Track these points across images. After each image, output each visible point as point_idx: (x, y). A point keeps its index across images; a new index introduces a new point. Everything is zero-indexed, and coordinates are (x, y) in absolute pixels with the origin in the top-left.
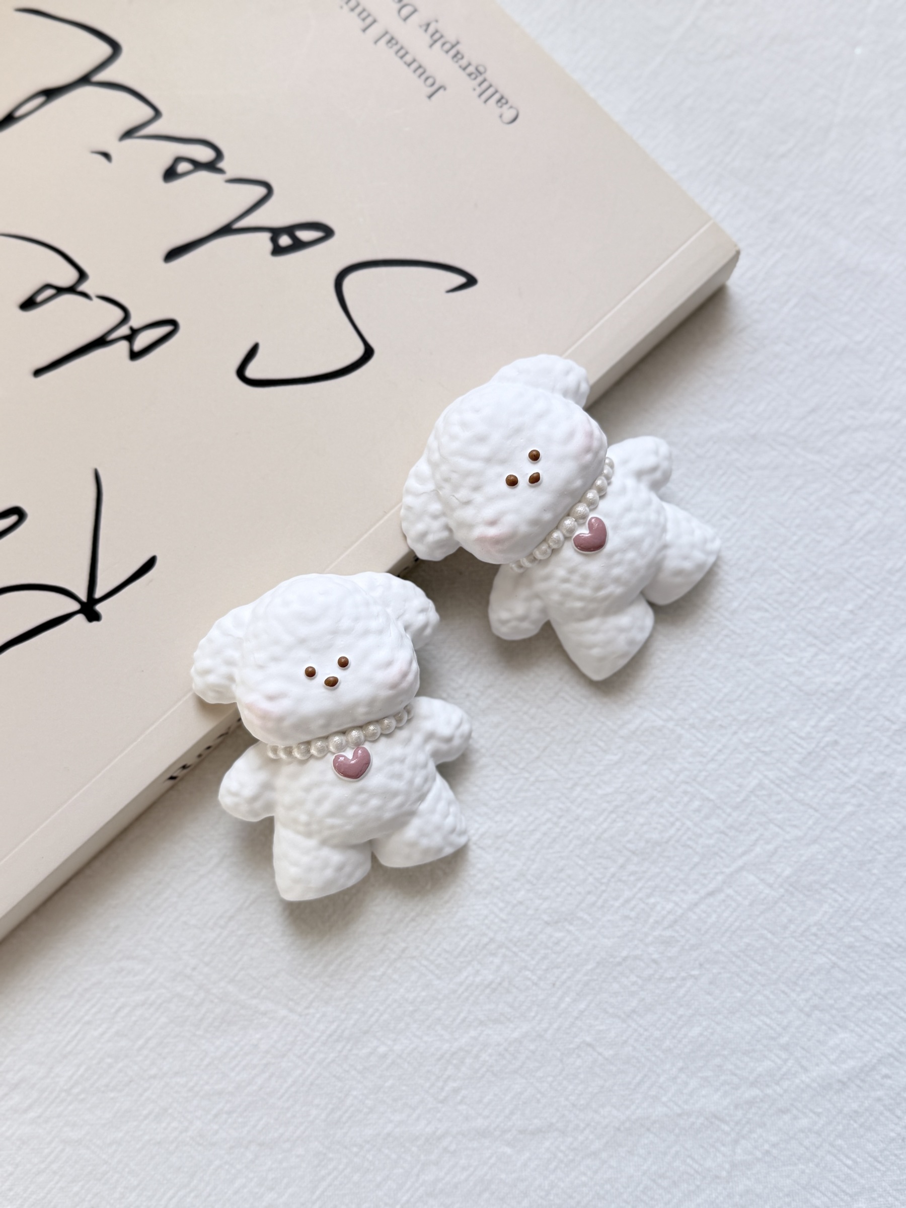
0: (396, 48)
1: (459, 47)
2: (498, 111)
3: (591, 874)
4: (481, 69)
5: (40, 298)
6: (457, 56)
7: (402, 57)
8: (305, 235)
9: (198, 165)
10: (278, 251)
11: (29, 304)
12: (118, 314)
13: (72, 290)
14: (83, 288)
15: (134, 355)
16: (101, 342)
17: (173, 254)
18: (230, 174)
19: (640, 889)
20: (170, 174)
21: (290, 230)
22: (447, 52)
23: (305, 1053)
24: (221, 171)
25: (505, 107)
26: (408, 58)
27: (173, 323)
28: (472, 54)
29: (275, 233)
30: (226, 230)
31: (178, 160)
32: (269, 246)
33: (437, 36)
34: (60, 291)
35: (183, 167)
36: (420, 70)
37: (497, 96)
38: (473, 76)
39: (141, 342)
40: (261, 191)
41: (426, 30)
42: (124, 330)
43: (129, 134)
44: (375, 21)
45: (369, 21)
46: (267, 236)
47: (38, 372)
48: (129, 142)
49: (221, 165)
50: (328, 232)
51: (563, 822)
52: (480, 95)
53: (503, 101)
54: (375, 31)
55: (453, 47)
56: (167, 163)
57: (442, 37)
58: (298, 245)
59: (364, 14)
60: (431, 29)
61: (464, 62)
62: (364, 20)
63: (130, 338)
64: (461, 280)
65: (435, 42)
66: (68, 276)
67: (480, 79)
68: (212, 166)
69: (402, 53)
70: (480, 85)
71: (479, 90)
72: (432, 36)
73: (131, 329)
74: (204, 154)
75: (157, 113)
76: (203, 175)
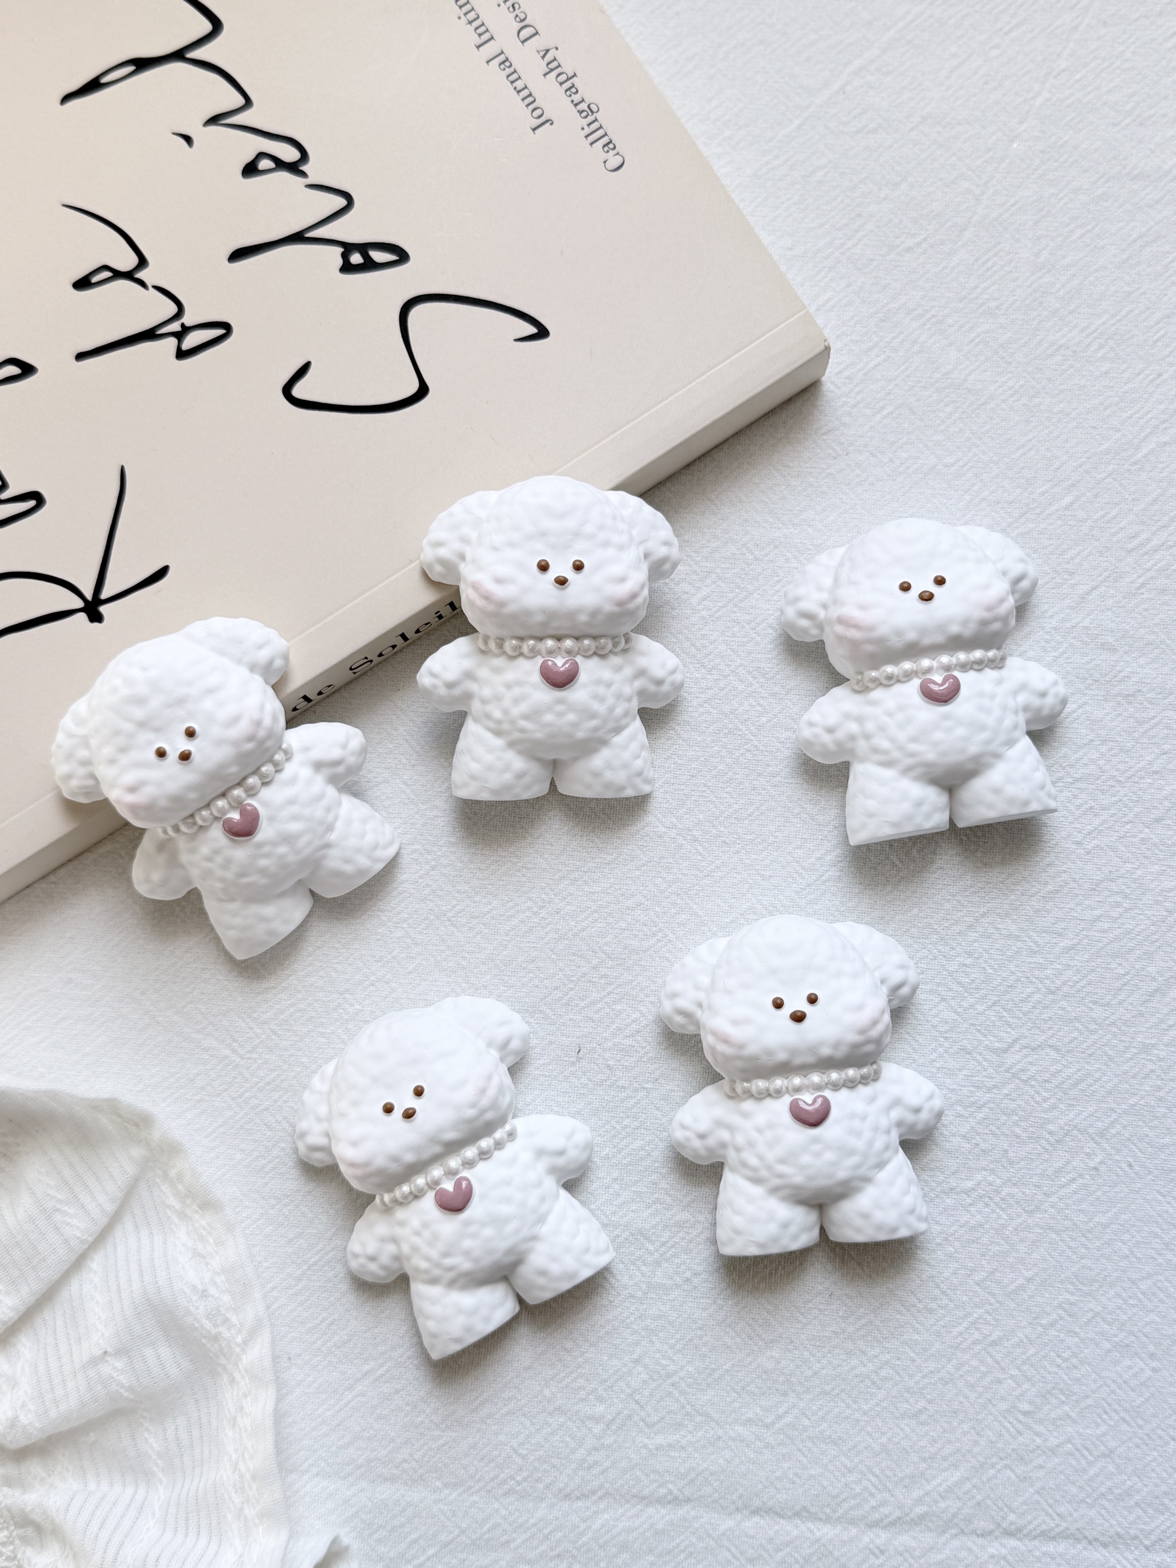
0: (508, 71)
1: (574, 80)
2: (604, 156)
3: (561, 970)
4: (594, 108)
5: (95, 279)
6: (571, 90)
7: (512, 82)
8: (378, 256)
9: (280, 164)
10: (347, 268)
11: (83, 284)
12: (173, 309)
13: (129, 275)
14: (140, 275)
15: (181, 354)
16: (150, 335)
17: (239, 254)
18: (310, 181)
19: (609, 993)
20: (250, 170)
21: (363, 248)
22: (561, 84)
23: (240, 1096)
24: (303, 174)
25: (612, 153)
26: (519, 84)
27: (227, 327)
28: (586, 91)
29: (348, 248)
30: (298, 238)
31: (262, 155)
32: (340, 262)
33: (552, 66)
34: (117, 274)
35: (265, 164)
36: (530, 99)
37: (605, 140)
38: (584, 114)
39: (190, 341)
40: (341, 202)
41: (543, 57)
42: (175, 327)
43: (214, 120)
44: (492, 38)
45: (486, 37)
46: (340, 250)
47: (81, 356)
48: (213, 129)
49: (303, 168)
50: (402, 256)
51: (543, 913)
52: (587, 137)
53: (611, 146)
54: (490, 49)
55: (568, 79)
56: (249, 157)
57: (559, 66)
58: (369, 265)
59: (482, 29)
60: (549, 57)
61: (576, 98)
62: (480, 35)
63: (180, 335)
64: (533, 330)
65: (552, 70)
66: (127, 261)
67: (591, 118)
68: (294, 168)
69: (513, 77)
70: (589, 125)
71: (587, 130)
72: (548, 64)
73: (183, 325)
74: (289, 154)
75: (248, 102)
76: (284, 175)
